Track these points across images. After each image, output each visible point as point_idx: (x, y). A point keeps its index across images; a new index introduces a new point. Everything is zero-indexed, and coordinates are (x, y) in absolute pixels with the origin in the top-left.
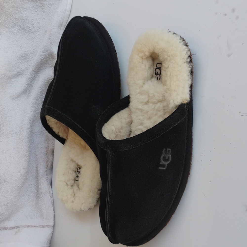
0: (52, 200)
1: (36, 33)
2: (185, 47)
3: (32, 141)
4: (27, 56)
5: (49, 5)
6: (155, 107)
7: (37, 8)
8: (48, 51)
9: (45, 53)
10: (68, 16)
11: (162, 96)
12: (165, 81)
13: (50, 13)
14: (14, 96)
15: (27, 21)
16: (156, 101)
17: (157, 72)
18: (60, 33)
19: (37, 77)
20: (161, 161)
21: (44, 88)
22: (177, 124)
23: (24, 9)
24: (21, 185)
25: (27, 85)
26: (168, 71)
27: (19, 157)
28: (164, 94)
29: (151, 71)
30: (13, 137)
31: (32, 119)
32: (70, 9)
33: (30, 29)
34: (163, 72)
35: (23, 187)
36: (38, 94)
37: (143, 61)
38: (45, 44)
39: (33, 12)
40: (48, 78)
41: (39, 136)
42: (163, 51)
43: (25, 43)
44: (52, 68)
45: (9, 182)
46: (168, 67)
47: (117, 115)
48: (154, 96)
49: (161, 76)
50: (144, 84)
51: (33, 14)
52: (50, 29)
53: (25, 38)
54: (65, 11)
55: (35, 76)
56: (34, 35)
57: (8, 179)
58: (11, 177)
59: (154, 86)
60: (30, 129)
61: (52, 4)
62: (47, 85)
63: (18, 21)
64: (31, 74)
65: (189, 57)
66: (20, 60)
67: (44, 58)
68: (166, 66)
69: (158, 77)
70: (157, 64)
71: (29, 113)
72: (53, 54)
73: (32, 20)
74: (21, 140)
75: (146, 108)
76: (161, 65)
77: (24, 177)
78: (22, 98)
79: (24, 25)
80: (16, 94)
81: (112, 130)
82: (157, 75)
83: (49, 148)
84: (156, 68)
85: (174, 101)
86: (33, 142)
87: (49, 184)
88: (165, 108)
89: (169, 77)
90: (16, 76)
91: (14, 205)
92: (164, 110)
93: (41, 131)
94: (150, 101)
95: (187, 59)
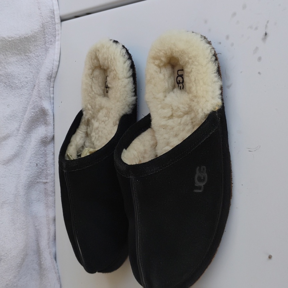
0: (58, 277)
1: (24, 89)
2: (208, 45)
3: (30, 210)
4: (16, 115)
5: (35, 56)
6: (181, 121)
7: (23, 61)
8: (39, 107)
9: (35, 110)
10: (57, 66)
11: (188, 106)
12: (190, 88)
13: (37, 65)
14: (5, 161)
15: (13, 77)
16: (181, 113)
17: (179, 81)
18: (50, 86)
19: (29, 137)
20: (196, 183)
21: (37, 149)
22: (209, 136)
23: (8, 64)
24: (20, 262)
25: (18, 148)
26: (191, 76)
27: (16, 230)
28: (190, 103)
29: (172, 80)
30: (7, 207)
31: (27, 185)
32: (59, 58)
33: (17, 85)
34: (186, 79)
35: (23, 265)
36: (32, 155)
37: (161, 71)
38: (35, 99)
39: (18, 67)
40: (42, 137)
41: (37, 204)
42: (183, 53)
43: (12, 100)
44: (44, 125)
45: (6, 259)
46: (191, 71)
47: (139, 139)
48: (178, 108)
49: (184, 84)
50: (165, 97)
51: (18, 68)
52: (39, 82)
53: (12, 95)
54: (54, 61)
55: (26, 137)
56: (21, 91)
57: (5, 256)
58: (8, 254)
59: (177, 97)
60: (25, 197)
61: (39, 55)
62: (41, 144)
63: (2, 78)
64: (22, 134)
65: (214, 55)
66: (8, 120)
67: (34, 115)
68: (189, 70)
69: (180, 87)
70: (178, 71)
71: (23, 179)
72: (44, 109)
73: (18, 75)
74: (16, 210)
75: (170, 122)
76: (182, 71)
77: (23, 252)
78: (14, 163)
79: (9, 81)
80: (7, 159)
81: (134, 155)
82: (179, 85)
83: (49, 217)
84: (177, 76)
85: (202, 109)
86: (30, 212)
87: (53, 258)
88: (193, 120)
89: (194, 83)
90: (5, 138)
91: (15, 286)
92: (192, 122)
93: (39, 198)
94: (174, 115)
95: (212, 58)
